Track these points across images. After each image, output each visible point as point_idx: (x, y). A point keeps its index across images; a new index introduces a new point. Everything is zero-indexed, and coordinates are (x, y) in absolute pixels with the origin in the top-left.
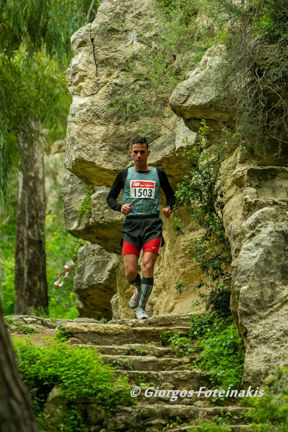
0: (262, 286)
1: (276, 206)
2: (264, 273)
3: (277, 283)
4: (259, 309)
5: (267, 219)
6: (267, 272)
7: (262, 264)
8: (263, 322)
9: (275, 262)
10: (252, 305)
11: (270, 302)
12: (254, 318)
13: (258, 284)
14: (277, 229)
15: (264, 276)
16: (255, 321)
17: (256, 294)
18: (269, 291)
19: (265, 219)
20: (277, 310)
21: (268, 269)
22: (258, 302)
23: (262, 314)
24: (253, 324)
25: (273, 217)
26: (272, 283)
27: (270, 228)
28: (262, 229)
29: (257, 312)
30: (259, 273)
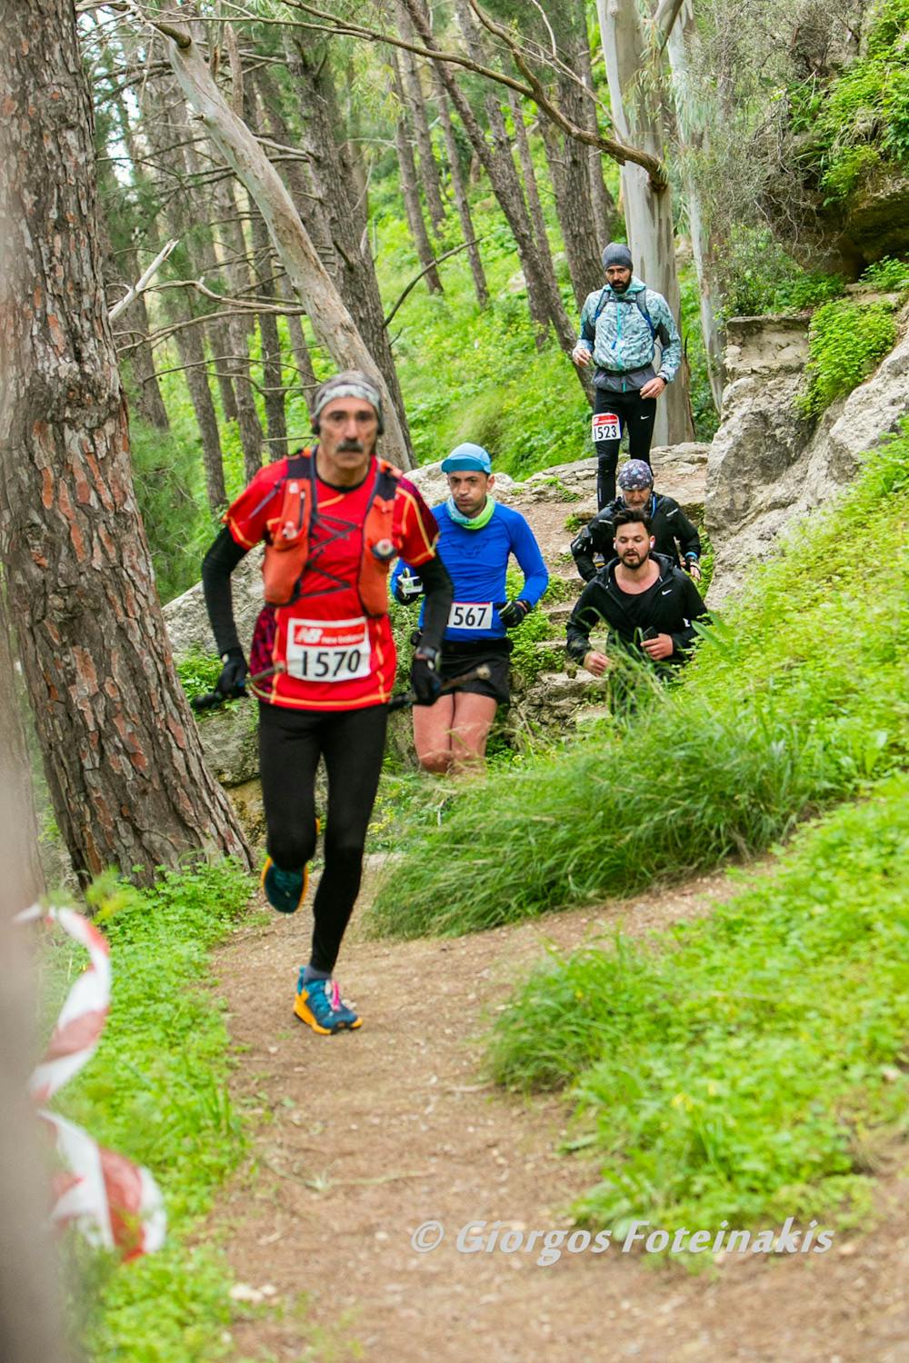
0: (732, 490)
1: (754, 376)
2: (735, 473)
3: (754, 483)
4: (731, 522)
5: (744, 396)
6: (739, 471)
7: (732, 461)
8: (733, 540)
9: (750, 456)
10: (720, 517)
11: (745, 510)
12: (725, 533)
13: (727, 489)
14: (755, 410)
15: (735, 477)
16: (724, 539)
17: (725, 503)
18: (742, 497)
19: (739, 396)
20: (751, 522)
21: (741, 467)
22: (728, 512)
23: (735, 528)
24: (722, 543)
25: (750, 390)
26: (746, 485)
27: (744, 409)
28: (735, 410)
29: (728, 525)
30: (727, 474)
